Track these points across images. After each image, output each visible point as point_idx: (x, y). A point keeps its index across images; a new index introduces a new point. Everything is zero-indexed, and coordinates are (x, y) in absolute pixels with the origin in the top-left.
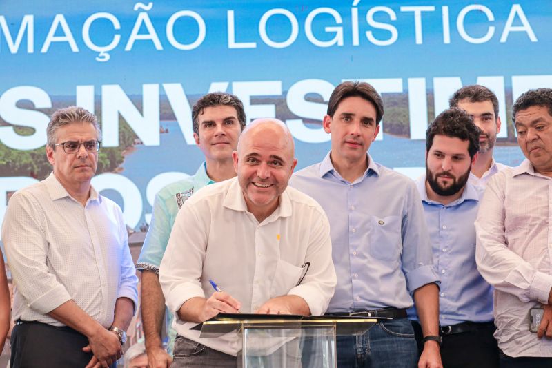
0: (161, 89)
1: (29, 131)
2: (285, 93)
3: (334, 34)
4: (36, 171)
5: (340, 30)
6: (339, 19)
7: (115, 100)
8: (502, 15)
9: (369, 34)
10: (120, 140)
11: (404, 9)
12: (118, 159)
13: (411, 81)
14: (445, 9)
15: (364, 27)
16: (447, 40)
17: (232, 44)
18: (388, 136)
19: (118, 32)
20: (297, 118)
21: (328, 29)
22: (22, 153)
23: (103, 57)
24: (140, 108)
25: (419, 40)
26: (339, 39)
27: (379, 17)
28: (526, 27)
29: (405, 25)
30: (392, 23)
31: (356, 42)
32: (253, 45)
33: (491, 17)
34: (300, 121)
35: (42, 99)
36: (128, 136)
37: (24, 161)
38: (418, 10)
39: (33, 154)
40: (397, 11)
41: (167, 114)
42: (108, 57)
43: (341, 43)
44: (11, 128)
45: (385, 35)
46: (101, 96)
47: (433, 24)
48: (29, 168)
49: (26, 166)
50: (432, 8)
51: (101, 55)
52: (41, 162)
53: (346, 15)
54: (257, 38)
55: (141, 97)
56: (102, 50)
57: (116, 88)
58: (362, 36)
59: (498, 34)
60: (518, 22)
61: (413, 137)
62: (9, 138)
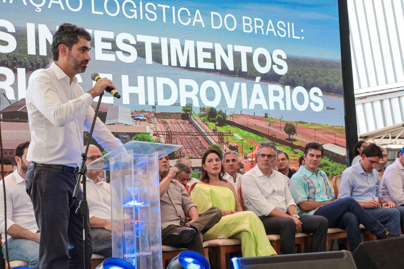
2: (115, 38)
3: (134, 13)
4: (10, 64)
5: (135, 11)
6: (135, 7)
9: (146, 15)
10: (47, 52)
11: (159, 5)
12: (47, 62)
13: (162, 38)
14: (173, 8)
15: (145, 12)
16: (174, 22)
17: (93, 12)
18: (154, 62)
20: (120, 50)
21: (131, 10)
23: (38, 10)
25: (165, 21)
26: (135, 15)
27: (150, 7)
28: (201, 21)
29: (159, 12)
30: (155, 11)
31: (142, 18)
32: (102, 13)
33: (189, 15)
34: (121, 52)
35: (12, 29)
37: (4, 59)
38: (164, 7)
39: (8, 55)
40: (156, 6)
42: (40, 10)
43: (136, 18)
45: (151, 16)
46: (38, 29)
47: (169, 13)
48: (6, 63)
49: (4, 61)
50: (168, 7)
51: (37, 8)
52: (11, 60)
53: (138, 5)
54: (103, 10)
56: (38, 6)
57: (45, 26)
58: (144, 15)
59: (191, 23)
60: (198, 18)
61: (163, 64)
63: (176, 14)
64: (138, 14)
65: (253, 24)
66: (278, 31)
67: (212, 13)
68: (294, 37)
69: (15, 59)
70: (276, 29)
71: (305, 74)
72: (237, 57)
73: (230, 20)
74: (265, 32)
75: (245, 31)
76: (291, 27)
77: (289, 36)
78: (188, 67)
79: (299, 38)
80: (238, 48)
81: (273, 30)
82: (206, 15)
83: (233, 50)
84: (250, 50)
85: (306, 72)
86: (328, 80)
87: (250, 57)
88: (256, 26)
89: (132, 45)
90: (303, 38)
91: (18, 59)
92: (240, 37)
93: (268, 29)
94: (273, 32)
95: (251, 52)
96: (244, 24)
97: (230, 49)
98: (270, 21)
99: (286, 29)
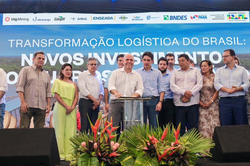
0: (105, 54)
1: (79, 62)
3: (139, 43)
5: (140, 43)
6: (140, 41)
8: (172, 40)
9: (146, 43)
11: (153, 39)
13: (154, 53)
14: (161, 39)
16: (161, 45)
17: (119, 45)
19: (97, 42)
21: (138, 42)
22: (77, 66)
24: (101, 58)
25: (156, 45)
26: (140, 44)
27: (148, 40)
28: (177, 42)
29: (153, 42)
30: (151, 41)
31: (143, 45)
32: (123, 45)
33: (170, 40)
35: (82, 56)
38: (156, 39)
39: (80, 66)
40: (152, 39)
41: (106, 59)
42: (95, 47)
43: (140, 45)
44: (75, 61)
45: (149, 44)
46: (93, 55)
47: (158, 41)
49: (78, 69)
50: (158, 39)
52: (81, 68)
53: (142, 40)
54: (124, 44)
55: (101, 55)
56: (93, 46)
57: (96, 53)
58: (145, 44)
59: (171, 44)
60: (175, 41)
61: (155, 64)
62: (75, 63)
63: (163, 41)
64: (142, 44)
65: (210, 41)
66: (227, 42)
67: (184, 38)
68: (238, 44)
69: (83, 67)
70: (226, 41)
71: (246, 62)
72: (199, 57)
73: (195, 41)
74: (218, 43)
75: (204, 44)
76: (236, 39)
77: (235, 44)
79: (242, 44)
80: (199, 53)
81: (223, 42)
82: (180, 40)
83: (197, 54)
84: (207, 53)
85: (247, 61)
87: (207, 56)
88: (212, 42)
89: (138, 57)
90: (245, 44)
91: (84, 67)
92: (201, 47)
93: (220, 42)
94: (223, 43)
95: (208, 54)
96: (204, 41)
97: (194, 54)
98: (221, 38)
99: (233, 40)
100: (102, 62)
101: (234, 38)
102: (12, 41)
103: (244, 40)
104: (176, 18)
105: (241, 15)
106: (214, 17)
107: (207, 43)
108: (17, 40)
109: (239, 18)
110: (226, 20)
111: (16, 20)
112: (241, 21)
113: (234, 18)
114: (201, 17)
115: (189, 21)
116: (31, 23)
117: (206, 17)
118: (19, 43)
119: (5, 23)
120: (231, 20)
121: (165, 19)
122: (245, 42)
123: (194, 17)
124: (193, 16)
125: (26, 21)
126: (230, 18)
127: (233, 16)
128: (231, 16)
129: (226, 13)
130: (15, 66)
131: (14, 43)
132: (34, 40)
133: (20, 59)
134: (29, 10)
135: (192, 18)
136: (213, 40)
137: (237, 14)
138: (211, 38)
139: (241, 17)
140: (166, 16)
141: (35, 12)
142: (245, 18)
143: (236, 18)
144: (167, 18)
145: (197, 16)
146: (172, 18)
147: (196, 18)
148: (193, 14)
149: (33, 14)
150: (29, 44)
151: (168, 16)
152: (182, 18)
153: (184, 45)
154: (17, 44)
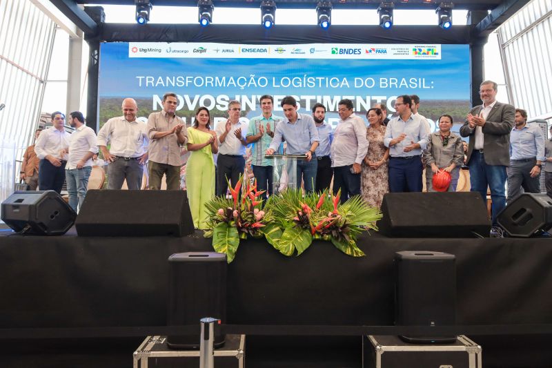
0: (256, 97)
1: (223, 106)
5: (301, 83)
6: (301, 80)
7: (245, 99)
8: (341, 80)
9: (308, 84)
10: (246, 109)
11: (317, 78)
12: (245, 114)
13: (318, 96)
14: (327, 78)
15: (307, 82)
16: (327, 86)
17: (274, 86)
19: (246, 82)
21: (298, 83)
22: (222, 111)
23: (242, 88)
24: (251, 101)
25: (320, 86)
26: (301, 85)
27: (311, 80)
28: (347, 84)
29: (317, 82)
30: (314, 81)
32: (279, 86)
33: (338, 81)
35: (227, 99)
36: (248, 108)
37: (222, 113)
38: (320, 78)
39: (225, 112)
40: (315, 78)
44: (219, 105)
45: (312, 85)
46: (241, 98)
47: (323, 82)
49: (223, 115)
50: (324, 78)
53: (303, 80)
54: (280, 84)
55: (251, 98)
56: (242, 86)
57: (245, 96)
58: (306, 85)
59: (340, 85)
60: (345, 82)
62: (219, 107)
63: (329, 82)
64: (303, 84)
65: (388, 83)
66: (410, 85)
67: (356, 79)
68: (424, 87)
70: (408, 83)
73: (370, 83)
74: (398, 86)
75: (381, 87)
76: (422, 81)
77: (420, 87)
78: (335, 111)
79: (429, 87)
80: (374, 98)
81: (406, 84)
82: (351, 80)
83: (371, 99)
84: (384, 98)
86: (455, 114)
87: (384, 102)
88: (391, 83)
92: (377, 91)
93: (401, 84)
94: (405, 86)
95: (386, 99)
96: (381, 83)
97: (368, 98)
98: (404, 79)
99: (418, 83)
100: (253, 106)
101: (420, 79)
102: (140, 77)
103: (432, 82)
104: (348, 52)
105: (430, 50)
106: (396, 51)
107: (385, 85)
108: (147, 77)
109: (428, 54)
110: (411, 56)
111: (145, 51)
112: (430, 57)
113: (422, 53)
114: (379, 52)
115: (364, 56)
116: (164, 55)
117: (385, 52)
118: (150, 80)
119: (131, 55)
120: (417, 55)
121: (333, 52)
122: (432, 85)
123: (370, 51)
124: (368, 50)
125: (157, 52)
126: (416, 53)
127: (420, 50)
128: (418, 51)
129: (411, 47)
130: (145, 110)
131: (144, 81)
132: (168, 78)
133: (151, 101)
134: (162, 38)
135: (367, 52)
136: (393, 81)
137: (425, 47)
138: (391, 79)
139: (430, 52)
140: (334, 50)
141: (169, 41)
142: (435, 54)
143: (424, 54)
144: (336, 52)
145: (374, 50)
146: (342, 51)
147: (373, 52)
148: (369, 46)
149: (166, 43)
150: (162, 83)
151: (336, 49)
152: (354, 52)
153: (356, 87)
154: (147, 82)
